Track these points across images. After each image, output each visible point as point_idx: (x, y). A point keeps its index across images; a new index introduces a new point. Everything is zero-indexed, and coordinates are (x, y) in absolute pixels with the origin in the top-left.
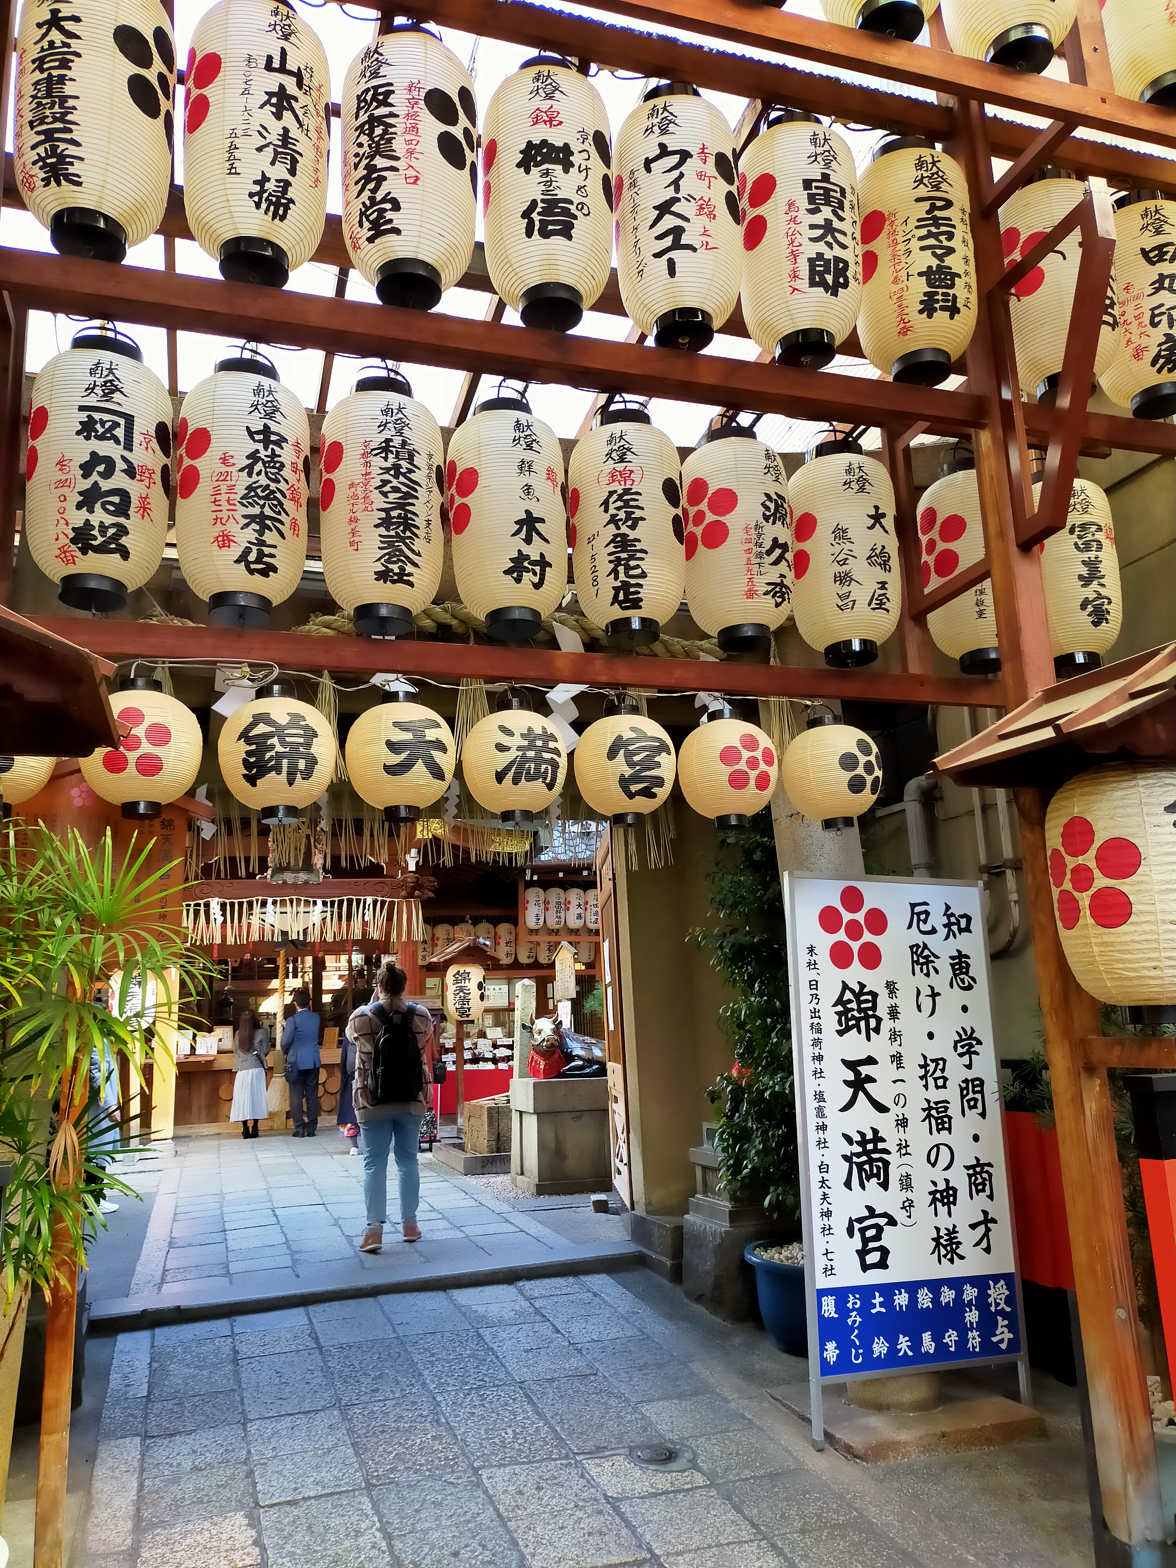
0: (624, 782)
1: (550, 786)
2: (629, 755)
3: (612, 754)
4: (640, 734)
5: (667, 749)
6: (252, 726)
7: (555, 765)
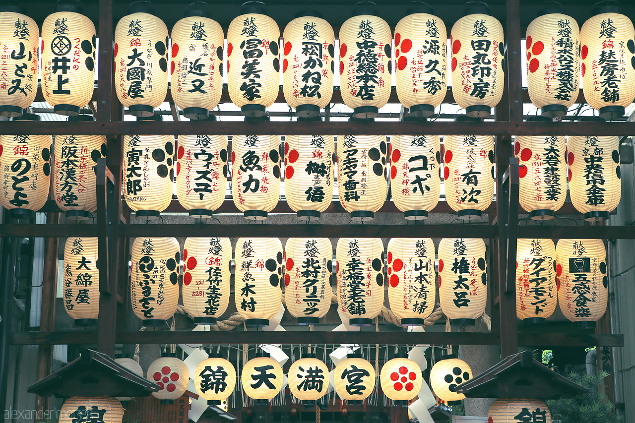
1: (319, 391)
3: (343, 377)
4: (355, 368)
5: (367, 374)
6: (204, 371)
7: (321, 382)
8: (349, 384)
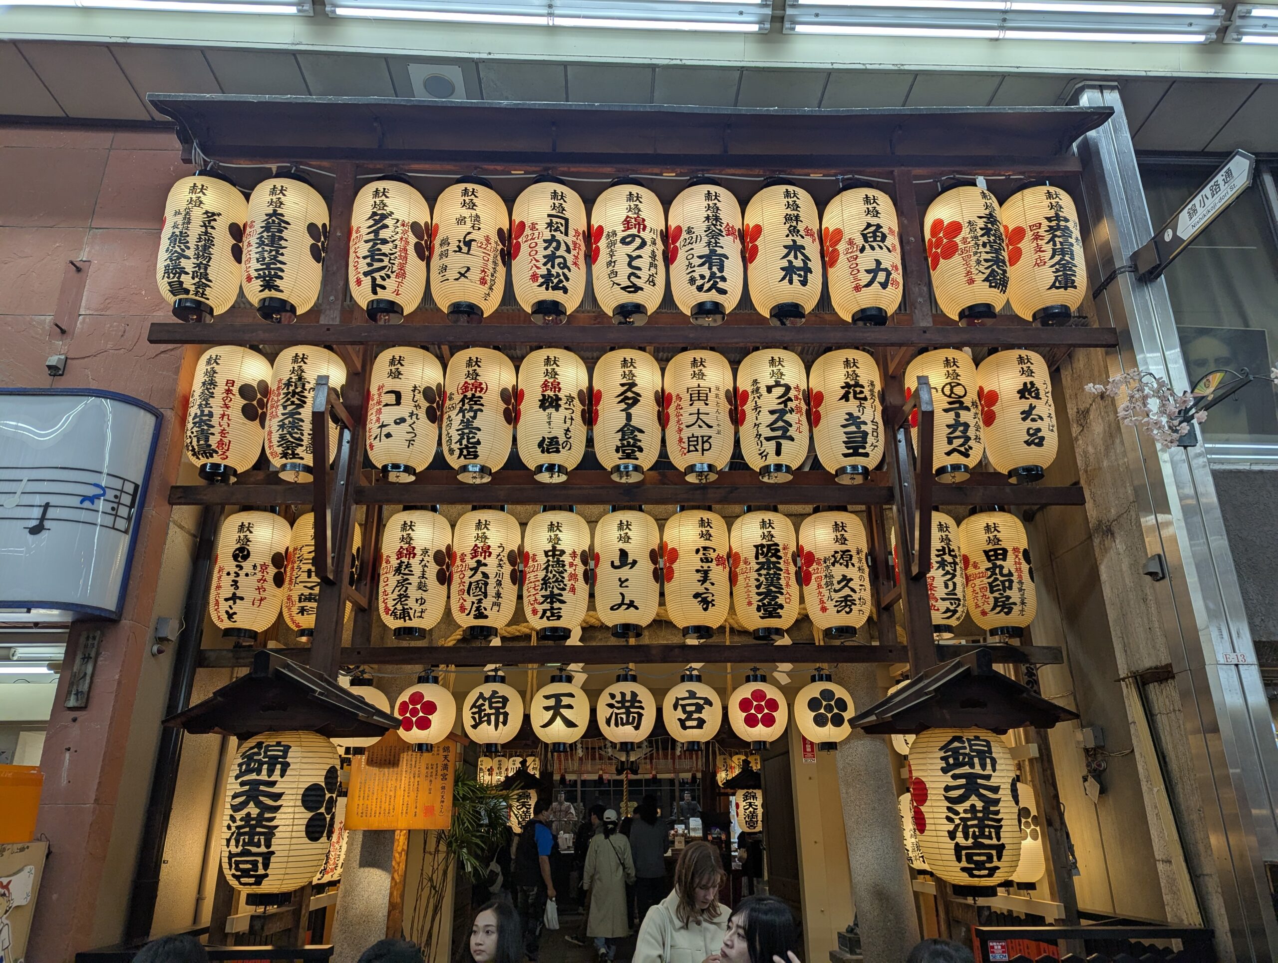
0: (682, 722)
1: (637, 728)
2: (683, 707)
3: (675, 708)
4: (692, 695)
5: (710, 704)
6: (477, 701)
7: (640, 715)
8: (683, 717)
